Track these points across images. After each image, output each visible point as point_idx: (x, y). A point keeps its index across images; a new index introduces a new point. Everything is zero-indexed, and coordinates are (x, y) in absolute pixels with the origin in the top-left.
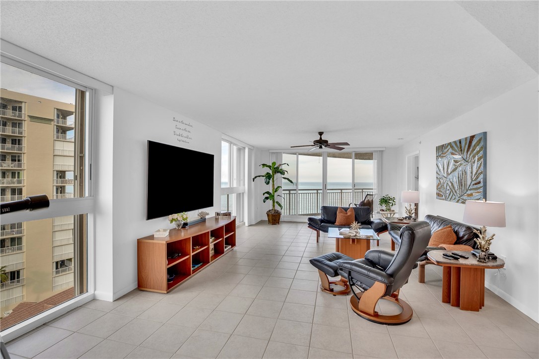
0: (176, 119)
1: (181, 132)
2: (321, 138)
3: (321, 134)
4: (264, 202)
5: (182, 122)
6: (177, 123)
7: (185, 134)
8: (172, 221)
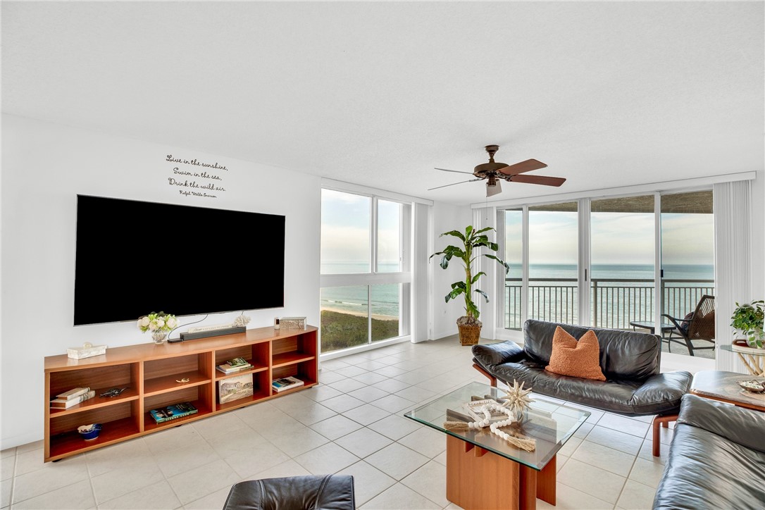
0: (174, 157)
1: (192, 179)
2: (492, 160)
3: (492, 150)
4: (447, 301)
5: (194, 162)
6: (178, 165)
7: (203, 182)
8: (145, 329)
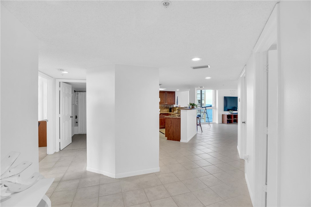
1: (232, 93)
7: (233, 93)
8: (229, 112)
